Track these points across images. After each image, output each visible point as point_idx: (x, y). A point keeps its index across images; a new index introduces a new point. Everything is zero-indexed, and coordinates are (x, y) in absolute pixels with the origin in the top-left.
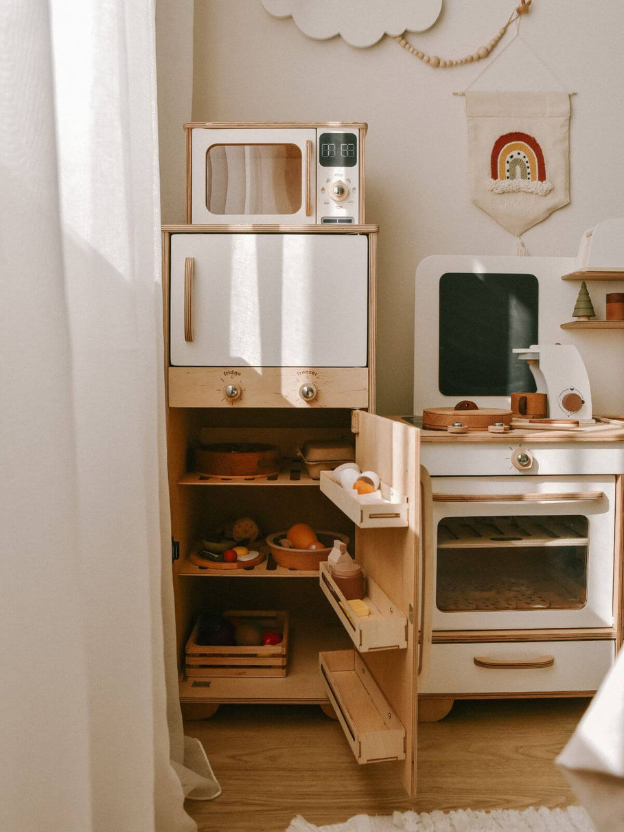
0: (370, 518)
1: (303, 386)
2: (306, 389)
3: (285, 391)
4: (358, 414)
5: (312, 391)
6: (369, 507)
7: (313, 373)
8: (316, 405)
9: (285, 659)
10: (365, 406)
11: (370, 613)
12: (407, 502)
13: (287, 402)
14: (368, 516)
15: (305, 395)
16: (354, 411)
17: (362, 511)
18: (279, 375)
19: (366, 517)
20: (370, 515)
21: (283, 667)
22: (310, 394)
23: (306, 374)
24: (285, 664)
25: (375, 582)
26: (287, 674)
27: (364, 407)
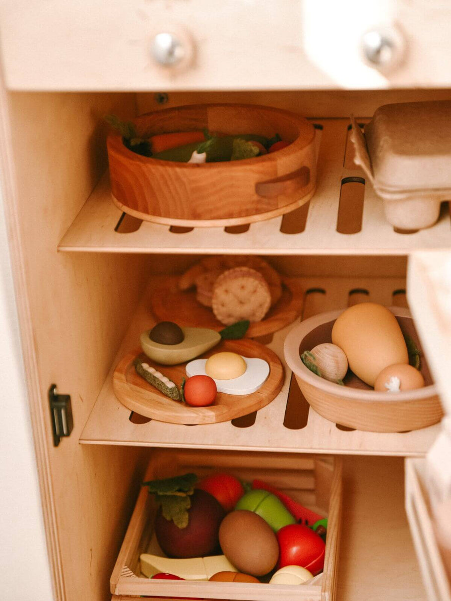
5: (390, 44)
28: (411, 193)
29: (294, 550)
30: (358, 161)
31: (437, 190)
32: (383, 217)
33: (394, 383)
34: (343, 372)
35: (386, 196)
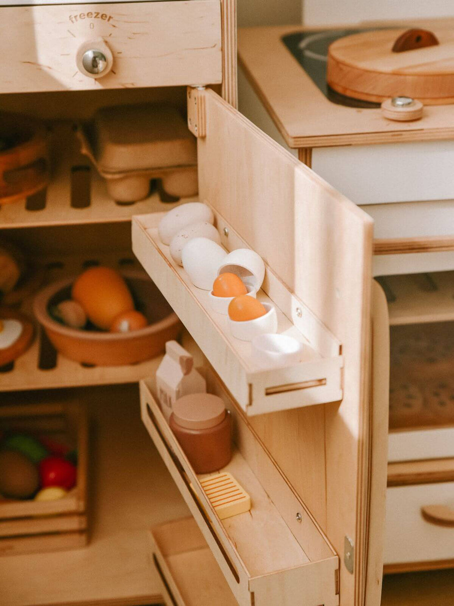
0: (268, 394)
1: (84, 48)
2: (90, 54)
3: (44, 58)
4: (203, 99)
5: (103, 57)
6: (265, 374)
7: (103, 16)
8: (114, 84)
9: (83, 519)
10: (216, 79)
11: (252, 505)
12: (340, 353)
13: (52, 79)
14: (263, 392)
15: (91, 68)
16: (193, 91)
17: (250, 386)
18: (30, 25)
19: (259, 394)
20: (267, 389)
21: (80, 532)
22: (101, 65)
23: (88, 21)
24: (83, 526)
25: (257, 437)
26: (89, 542)
27: (213, 82)
28: (127, 174)
29: (52, 475)
30: (84, 151)
31: (147, 169)
32: (107, 195)
33: (124, 325)
34: (83, 322)
35: (109, 176)
